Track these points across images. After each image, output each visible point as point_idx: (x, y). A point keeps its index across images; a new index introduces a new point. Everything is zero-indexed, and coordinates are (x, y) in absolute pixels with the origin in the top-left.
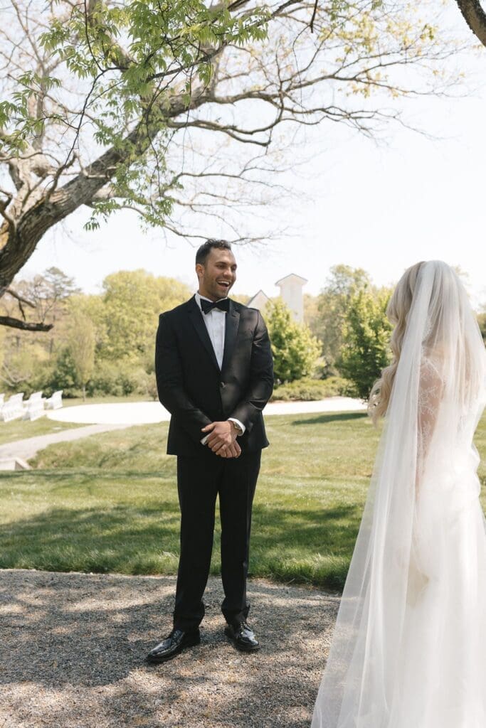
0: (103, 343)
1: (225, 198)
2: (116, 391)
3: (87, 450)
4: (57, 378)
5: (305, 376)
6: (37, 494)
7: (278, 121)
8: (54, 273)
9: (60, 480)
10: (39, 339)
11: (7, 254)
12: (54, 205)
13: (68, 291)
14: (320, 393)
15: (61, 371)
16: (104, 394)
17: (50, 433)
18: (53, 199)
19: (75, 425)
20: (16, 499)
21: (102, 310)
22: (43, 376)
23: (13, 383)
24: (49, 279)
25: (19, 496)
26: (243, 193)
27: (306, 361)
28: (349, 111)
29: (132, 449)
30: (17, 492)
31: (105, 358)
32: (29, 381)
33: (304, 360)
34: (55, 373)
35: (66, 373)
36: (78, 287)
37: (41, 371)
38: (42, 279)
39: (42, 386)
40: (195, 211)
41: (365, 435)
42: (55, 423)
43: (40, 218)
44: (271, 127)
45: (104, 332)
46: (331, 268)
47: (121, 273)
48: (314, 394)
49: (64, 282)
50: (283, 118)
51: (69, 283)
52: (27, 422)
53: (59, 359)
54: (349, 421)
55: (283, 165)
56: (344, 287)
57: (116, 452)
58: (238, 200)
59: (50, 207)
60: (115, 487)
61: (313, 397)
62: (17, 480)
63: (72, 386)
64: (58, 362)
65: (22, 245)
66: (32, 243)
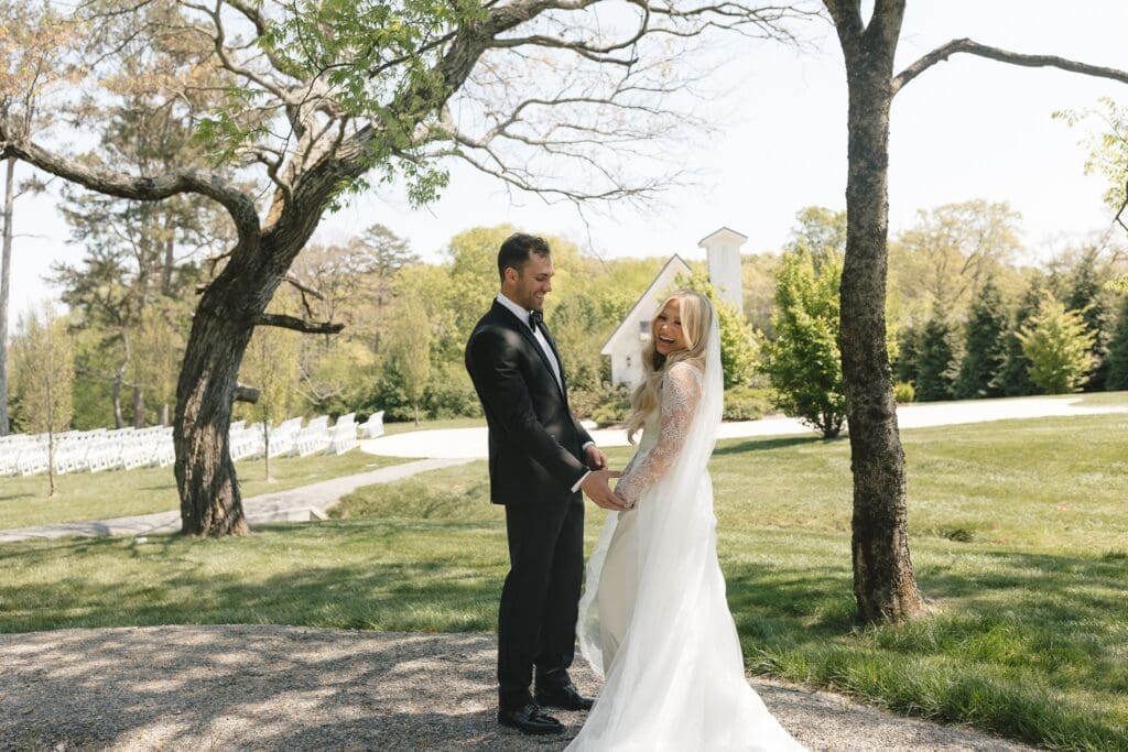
0: (450, 338)
1: (594, 130)
2: (471, 409)
3: (409, 495)
4: (383, 392)
5: (736, 383)
6: (321, 549)
7: (642, 33)
8: (378, 235)
9: (356, 532)
10: (359, 333)
11: (282, 230)
12: (341, 161)
13: (400, 261)
14: (756, 409)
15: (389, 381)
16: (453, 415)
17: (360, 472)
18: (339, 155)
19: (397, 461)
20: (293, 555)
21: (448, 288)
22: (364, 389)
23: (320, 401)
24: (370, 243)
25: (298, 552)
26: (621, 122)
27: (737, 361)
28: (752, 8)
29: (469, 493)
30: (296, 547)
31: (452, 359)
32: (344, 397)
33: (734, 360)
34: (380, 385)
35: (397, 384)
36: (414, 253)
37: (361, 382)
38: (362, 243)
39: (363, 404)
40: (552, 152)
41: (792, 468)
42: (369, 458)
43: (323, 181)
44: (634, 41)
45: (452, 322)
46: (799, 213)
47: (475, 232)
48: (747, 411)
49: (394, 247)
50: (648, 28)
51: (401, 248)
52: (331, 456)
53: (387, 363)
54: (777, 450)
55: (673, 81)
56: (819, 242)
57: (448, 496)
58: (614, 133)
59: (336, 165)
60: (423, 540)
61: (746, 414)
62: (300, 532)
63: (406, 403)
64: (385, 367)
65: (301, 218)
66: (314, 215)
